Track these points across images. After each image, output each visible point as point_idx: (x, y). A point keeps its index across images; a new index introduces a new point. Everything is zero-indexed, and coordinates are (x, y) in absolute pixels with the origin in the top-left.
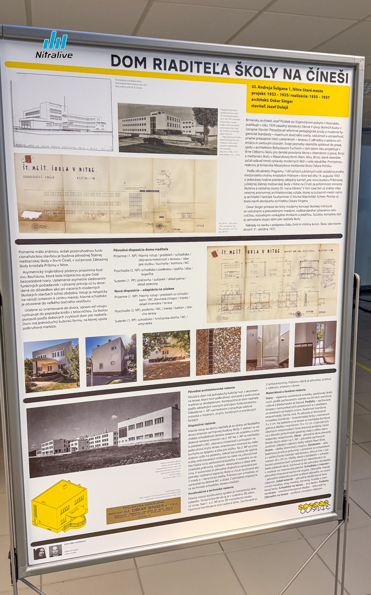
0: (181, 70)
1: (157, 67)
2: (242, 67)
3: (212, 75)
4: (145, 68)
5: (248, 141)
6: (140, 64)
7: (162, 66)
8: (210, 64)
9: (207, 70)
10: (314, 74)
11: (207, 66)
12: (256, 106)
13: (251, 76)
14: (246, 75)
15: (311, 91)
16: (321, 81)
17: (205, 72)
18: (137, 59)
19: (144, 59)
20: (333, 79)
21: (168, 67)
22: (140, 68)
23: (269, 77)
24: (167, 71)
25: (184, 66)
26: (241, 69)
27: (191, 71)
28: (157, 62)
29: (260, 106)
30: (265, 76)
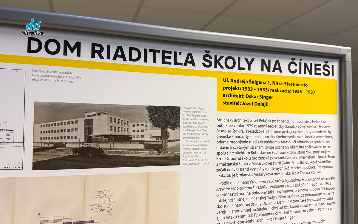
0: (131, 59)
1: (96, 54)
2: (211, 57)
3: (173, 66)
4: (79, 55)
5: (220, 145)
6: (72, 50)
7: (104, 54)
8: (170, 52)
9: (167, 60)
10: (296, 65)
11: (166, 55)
12: (228, 103)
13: (222, 67)
14: (216, 67)
15: (294, 85)
16: (305, 73)
17: (164, 62)
18: (66, 44)
19: (78, 45)
20: (318, 72)
21: (112, 55)
22: (72, 56)
23: (244, 69)
24: (111, 61)
25: (135, 55)
26: (210, 60)
27: (145, 61)
28: (97, 48)
29: (234, 103)
30: (239, 68)
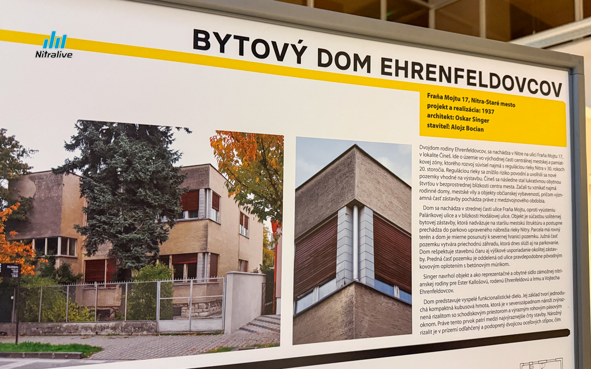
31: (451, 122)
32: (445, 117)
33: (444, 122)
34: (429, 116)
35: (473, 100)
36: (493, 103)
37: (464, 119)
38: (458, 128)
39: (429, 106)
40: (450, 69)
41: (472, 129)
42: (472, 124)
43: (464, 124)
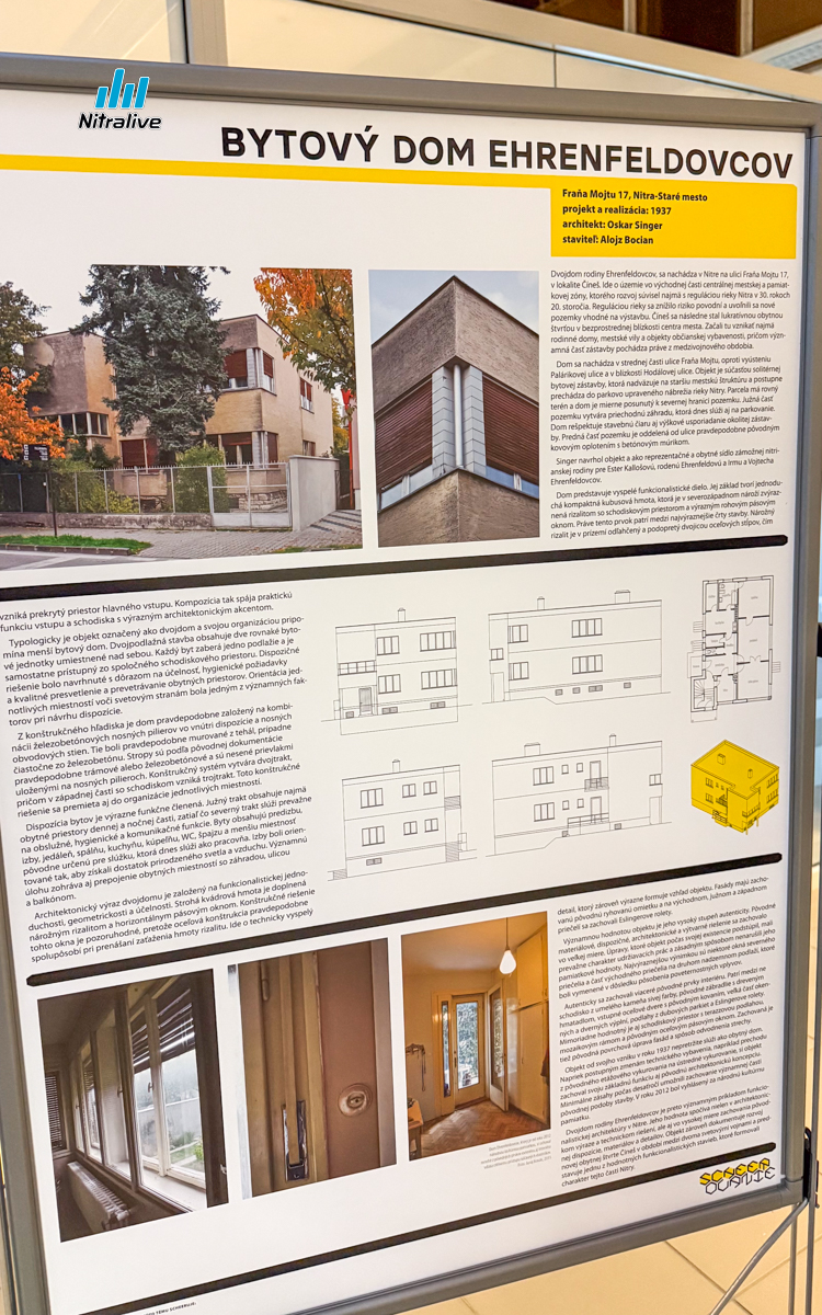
31: (600, 232)
32: (591, 225)
33: (589, 232)
34: (565, 225)
35: (637, 195)
36: (669, 197)
37: (621, 226)
38: (611, 240)
39: (565, 210)
40: (598, 148)
41: (634, 241)
42: (634, 233)
43: (622, 233)
